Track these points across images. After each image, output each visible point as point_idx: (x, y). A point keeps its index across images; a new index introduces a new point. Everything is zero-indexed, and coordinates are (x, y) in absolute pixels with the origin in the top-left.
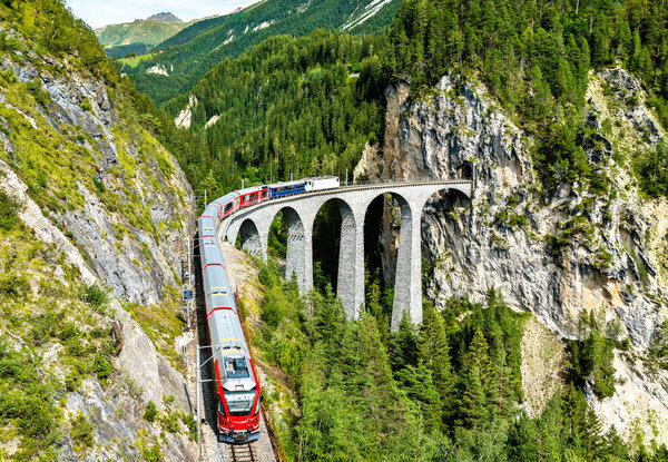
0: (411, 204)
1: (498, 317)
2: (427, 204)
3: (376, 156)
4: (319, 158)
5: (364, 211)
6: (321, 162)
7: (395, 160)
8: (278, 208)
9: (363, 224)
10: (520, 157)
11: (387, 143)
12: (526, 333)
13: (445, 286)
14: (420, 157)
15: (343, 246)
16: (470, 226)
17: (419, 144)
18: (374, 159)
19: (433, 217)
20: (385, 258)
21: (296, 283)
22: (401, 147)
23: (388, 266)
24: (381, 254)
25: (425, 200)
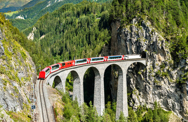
0: (123, 69)
1: (158, 113)
2: (129, 68)
3: (108, 50)
4: (85, 51)
5: (104, 72)
6: (86, 53)
7: (116, 51)
8: (69, 71)
9: (103, 77)
10: (165, 49)
11: (112, 45)
12: (170, 119)
13: (137, 101)
14: (125, 50)
15: (95, 86)
16: (146, 77)
17: (125, 45)
18: (107, 51)
19: (132, 74)
20: (112, 90)
21: (77, 101)
22: (118, 46)
23: (114, 93)
24: (111, 89)
25: (128, 67)
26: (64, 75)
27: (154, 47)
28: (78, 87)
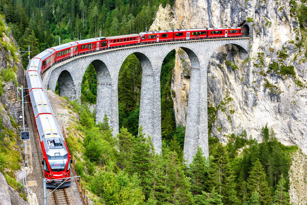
0: (200, 57)
1: (271, 150)
2: (212, 57)
3: (168, 16)
4: (118, 18)
5: (160, 63)
6: (120, 22)
7: (186, 20)
8: (89, 61)
9: (159, 74)
11: (178, 6)
12: (293, 163)
13: (227, 125)
14: (207, 18)
15: (143, 92)
16: (248, 75)
17: (206, 7)
18: (166, 19)
19: (218, 68)
20: (177, 102)
21: (107, 123)
22: (190, 9)
23: (180, 109)
24: (174, 99)
25: (211, 54)
26: (79, 68)
27: (268, 13)
28: (108, 95)
